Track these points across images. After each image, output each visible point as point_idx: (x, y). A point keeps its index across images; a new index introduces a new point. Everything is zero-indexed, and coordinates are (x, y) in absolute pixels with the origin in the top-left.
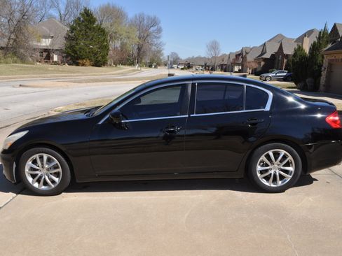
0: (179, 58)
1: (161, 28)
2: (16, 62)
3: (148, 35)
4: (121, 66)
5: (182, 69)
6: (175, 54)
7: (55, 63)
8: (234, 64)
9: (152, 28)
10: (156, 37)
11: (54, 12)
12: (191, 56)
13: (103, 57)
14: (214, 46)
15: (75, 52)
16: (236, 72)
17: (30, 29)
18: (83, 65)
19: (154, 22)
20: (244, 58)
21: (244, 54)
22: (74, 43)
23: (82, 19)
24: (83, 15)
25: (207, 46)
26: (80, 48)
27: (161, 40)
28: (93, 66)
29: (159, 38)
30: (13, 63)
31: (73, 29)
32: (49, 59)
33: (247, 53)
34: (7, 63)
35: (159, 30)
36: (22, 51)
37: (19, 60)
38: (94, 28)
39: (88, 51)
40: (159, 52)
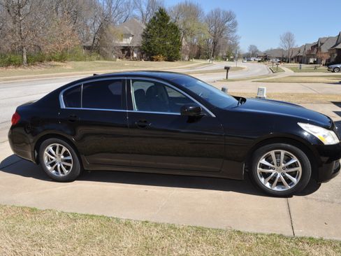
0: (257, 51)
1: (236, 22)
2: (99, 59)
3: (223, 30)
4: (194, 60)
5: (259, 61)
6: (254, 46)
7: (135, 59)
8: (310, 55)
9: (228, 23)
10: (231, 31)
11: (137, 13)
12: (270, 49)
13: (176, 52)
14: (288, 38)
15: (150, 48)
16: (311, 64)
17: (112, 29)
18: (157, 60)
19: (229, 16)
20: (319, 49)
21: (319, 45)
22: (149, 40)
23: (157, 18)
24: (157, 14)
25: (281, 38)
26: (155, 45)
27: (236, 33)
28: (166, 61)
29: (235, 31)
30: (97, 60)
31: (149, 27)
32: (130, 56)
33: (322, 44)
34: (91, 60)
35: (235, 24)
36: (104, 49)
37: (101, 58)
38: (167, 26)
39: (161, 47)
40: (235, 45)
